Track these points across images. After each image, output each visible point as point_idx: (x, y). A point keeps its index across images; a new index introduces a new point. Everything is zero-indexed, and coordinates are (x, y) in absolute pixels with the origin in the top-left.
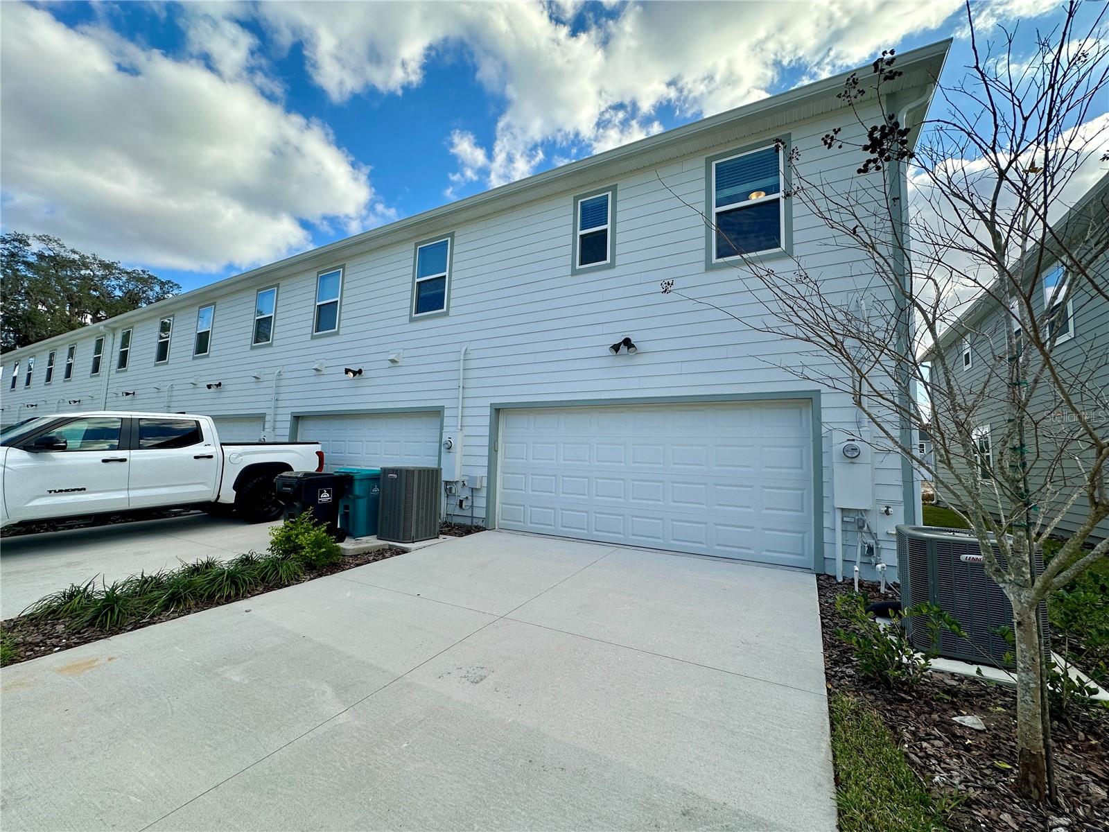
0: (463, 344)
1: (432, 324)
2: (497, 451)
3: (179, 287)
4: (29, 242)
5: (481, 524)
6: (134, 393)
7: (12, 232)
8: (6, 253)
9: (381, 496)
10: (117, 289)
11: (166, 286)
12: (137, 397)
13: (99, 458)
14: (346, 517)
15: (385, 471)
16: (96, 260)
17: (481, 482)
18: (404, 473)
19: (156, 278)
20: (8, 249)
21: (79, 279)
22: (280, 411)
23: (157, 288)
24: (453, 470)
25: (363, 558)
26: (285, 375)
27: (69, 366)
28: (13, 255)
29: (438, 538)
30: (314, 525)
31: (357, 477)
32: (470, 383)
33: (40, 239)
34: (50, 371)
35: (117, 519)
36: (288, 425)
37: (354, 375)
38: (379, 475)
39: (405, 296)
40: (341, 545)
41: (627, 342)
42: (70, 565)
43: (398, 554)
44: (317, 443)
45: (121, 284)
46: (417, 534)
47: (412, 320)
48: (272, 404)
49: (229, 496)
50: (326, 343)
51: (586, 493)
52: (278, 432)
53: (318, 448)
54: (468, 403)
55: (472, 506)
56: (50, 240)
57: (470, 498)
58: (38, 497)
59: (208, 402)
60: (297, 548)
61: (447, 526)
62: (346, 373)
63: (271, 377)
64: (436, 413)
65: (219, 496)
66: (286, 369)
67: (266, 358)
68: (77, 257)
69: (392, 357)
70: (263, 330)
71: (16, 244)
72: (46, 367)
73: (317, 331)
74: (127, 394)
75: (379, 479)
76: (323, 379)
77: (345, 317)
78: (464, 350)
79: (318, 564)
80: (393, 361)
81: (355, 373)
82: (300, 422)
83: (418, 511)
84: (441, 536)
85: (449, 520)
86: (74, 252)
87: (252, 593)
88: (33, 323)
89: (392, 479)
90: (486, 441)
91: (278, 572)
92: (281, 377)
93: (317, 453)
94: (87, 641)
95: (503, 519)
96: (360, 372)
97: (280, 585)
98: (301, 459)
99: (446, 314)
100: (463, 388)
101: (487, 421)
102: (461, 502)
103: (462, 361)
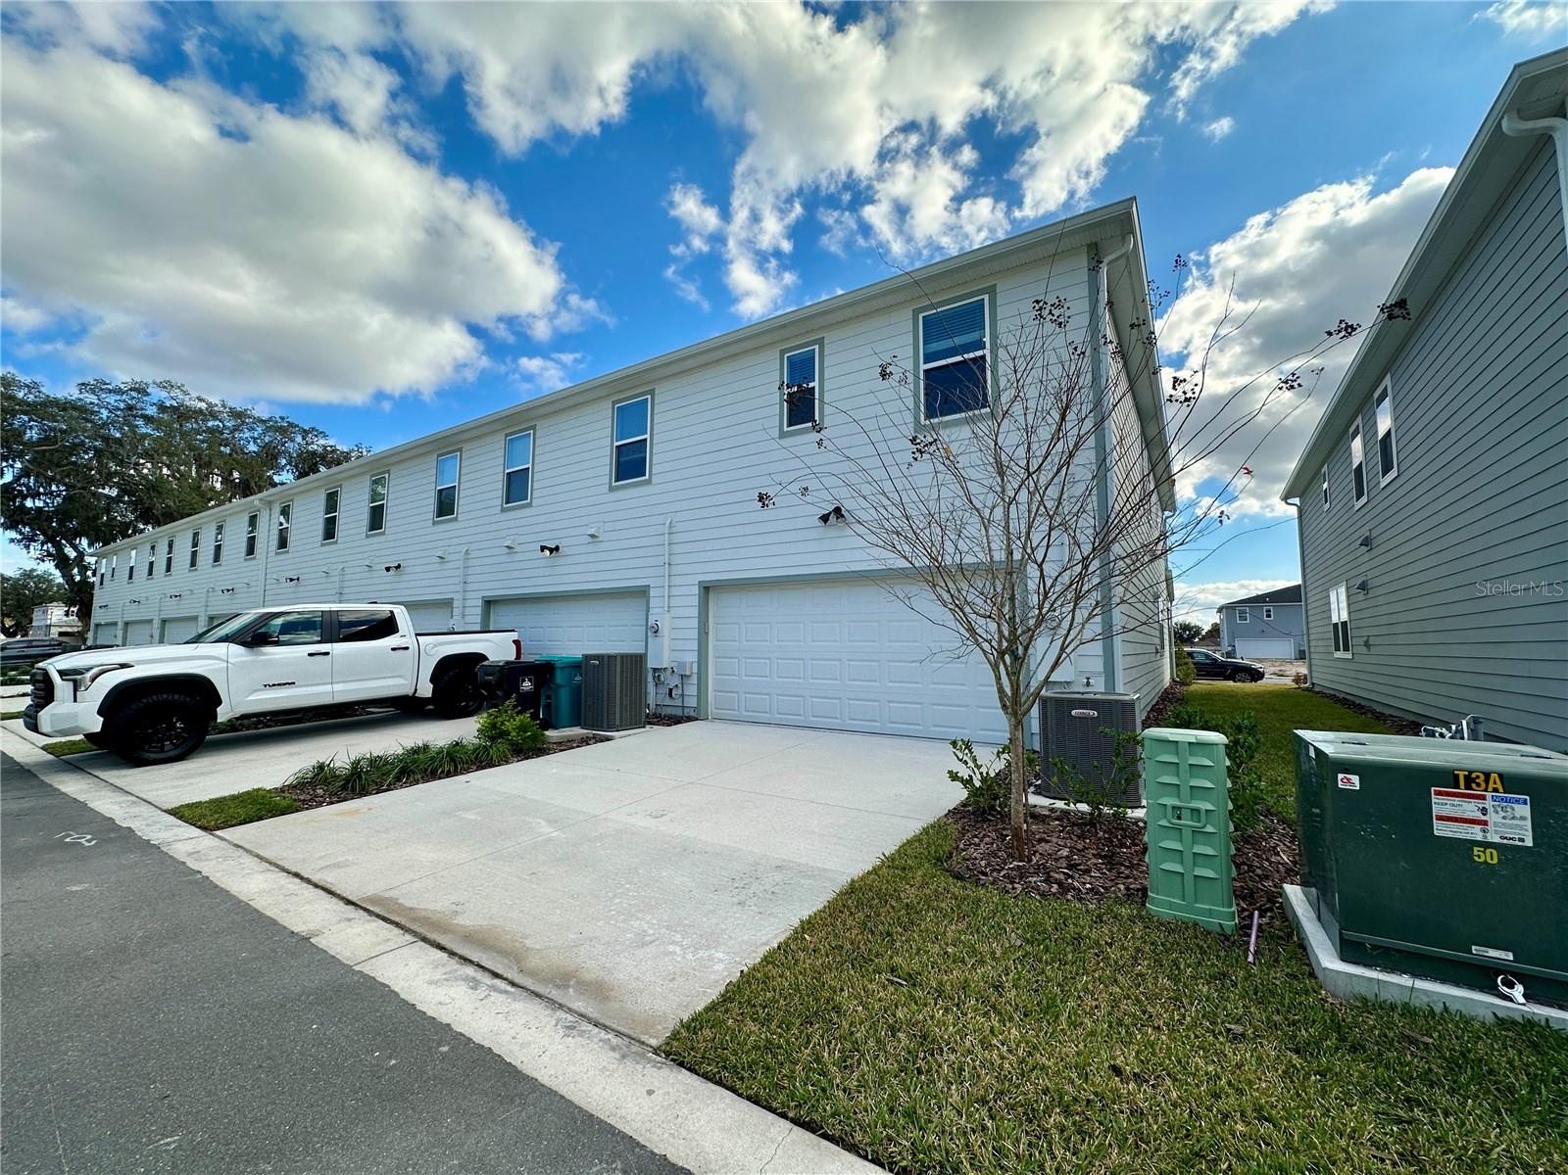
0: (669, 515)
1: (633, 493)
2: (707, 634)
3: (325, 436)
4: (148, 391)
5: (692, 714)
6: (298, 579)
7: (129, 380)
8: (122, 406)
9: (583, 686)
10: (251, 443)
11: (310, 435)
12: (302, 583)
13: (305, 651)
14: (548, 707)
15: (587, 658)
16: (225, 408)
17: (691, 668)
18: (606, 659)
19: (297, 426)
20: (124, 401)
21: (204, 431)
22: (469, 595)
23: (299, 439)
24: (662, 655)
25: (566, 745)
26: (473, 554)
27: (218, 548)
28: (130, 408)
29: (644, 727)
30: (518, 713)
31: (558, 665)
32: (676, 559)
33: (160, 385)
34: (194, 554)
35: (311, 718)
36: (479, 611)
37: (551, 553)
38: (580, 662)
39: (604, 462)
40: (546, 732)
41: (837, 511)
42: (292, 754)
43: (602, 741)
44: (513, 631)
45: (256, 436)
46: (621, 721)
47: (612, 489)
48: (459, 588)
49: (426, 690)
50: (519, 516)
51: (802, 676)
52: (468, 619)
53: (514, 636)
54: (676, 581)
55: (683, 695)
56: (172, 386)
57: (680, 686)
58: (256, 691)
59: (388, 586)
60: (504, 734)
61: (656, 717)
62: (542, 551)
63: (457, 556)
64: (641, 593)
65: (416, 690)
66: (474, 546)
67: (453, 534)
68: (203, 405)
69: (592, 531)
70: (445, 505)
71: (134, 394)
72: (190, 549)
73: (507, 503)
74: (292, 580)
75: (581, 666)
76: (517, 557)
77: (538, 485)
78: (668, 522)
79: (525, 747)
80: (592, 536)
81: (551, 550)
82: (492, 607)
83: (621, 698)
84: (648, 727)
85: (659, 711)
86: (200, 399)
87: (467, 771)
88: (159, 493)
89: (594, 665)
90: (695, 623)
91: (489, 754)
92: (469, 556)
93: (514, 641)
94: (345, 800)
95: (716, 708)
96: (557, 549)
97: (491, 765)
98: (497, 648)
99: (649, 482)
100: (669, 564)
101: (695, 601)
102: (671, 690)
103: (666, 535)
